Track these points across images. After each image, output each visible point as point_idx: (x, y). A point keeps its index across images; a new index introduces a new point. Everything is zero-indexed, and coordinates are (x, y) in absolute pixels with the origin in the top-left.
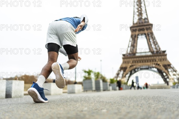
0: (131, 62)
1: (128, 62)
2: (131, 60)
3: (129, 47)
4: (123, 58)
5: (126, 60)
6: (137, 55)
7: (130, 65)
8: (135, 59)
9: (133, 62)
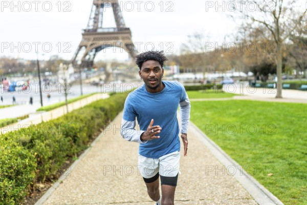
0: (92, 39)
1: (89, 40)
2: (92, 37)
3: (90, 18)
4: (83, 35)
5: (86, 37)
6: (99, 31)
7: (90, 43)
8: (97, 36)
9: (94, 39)
